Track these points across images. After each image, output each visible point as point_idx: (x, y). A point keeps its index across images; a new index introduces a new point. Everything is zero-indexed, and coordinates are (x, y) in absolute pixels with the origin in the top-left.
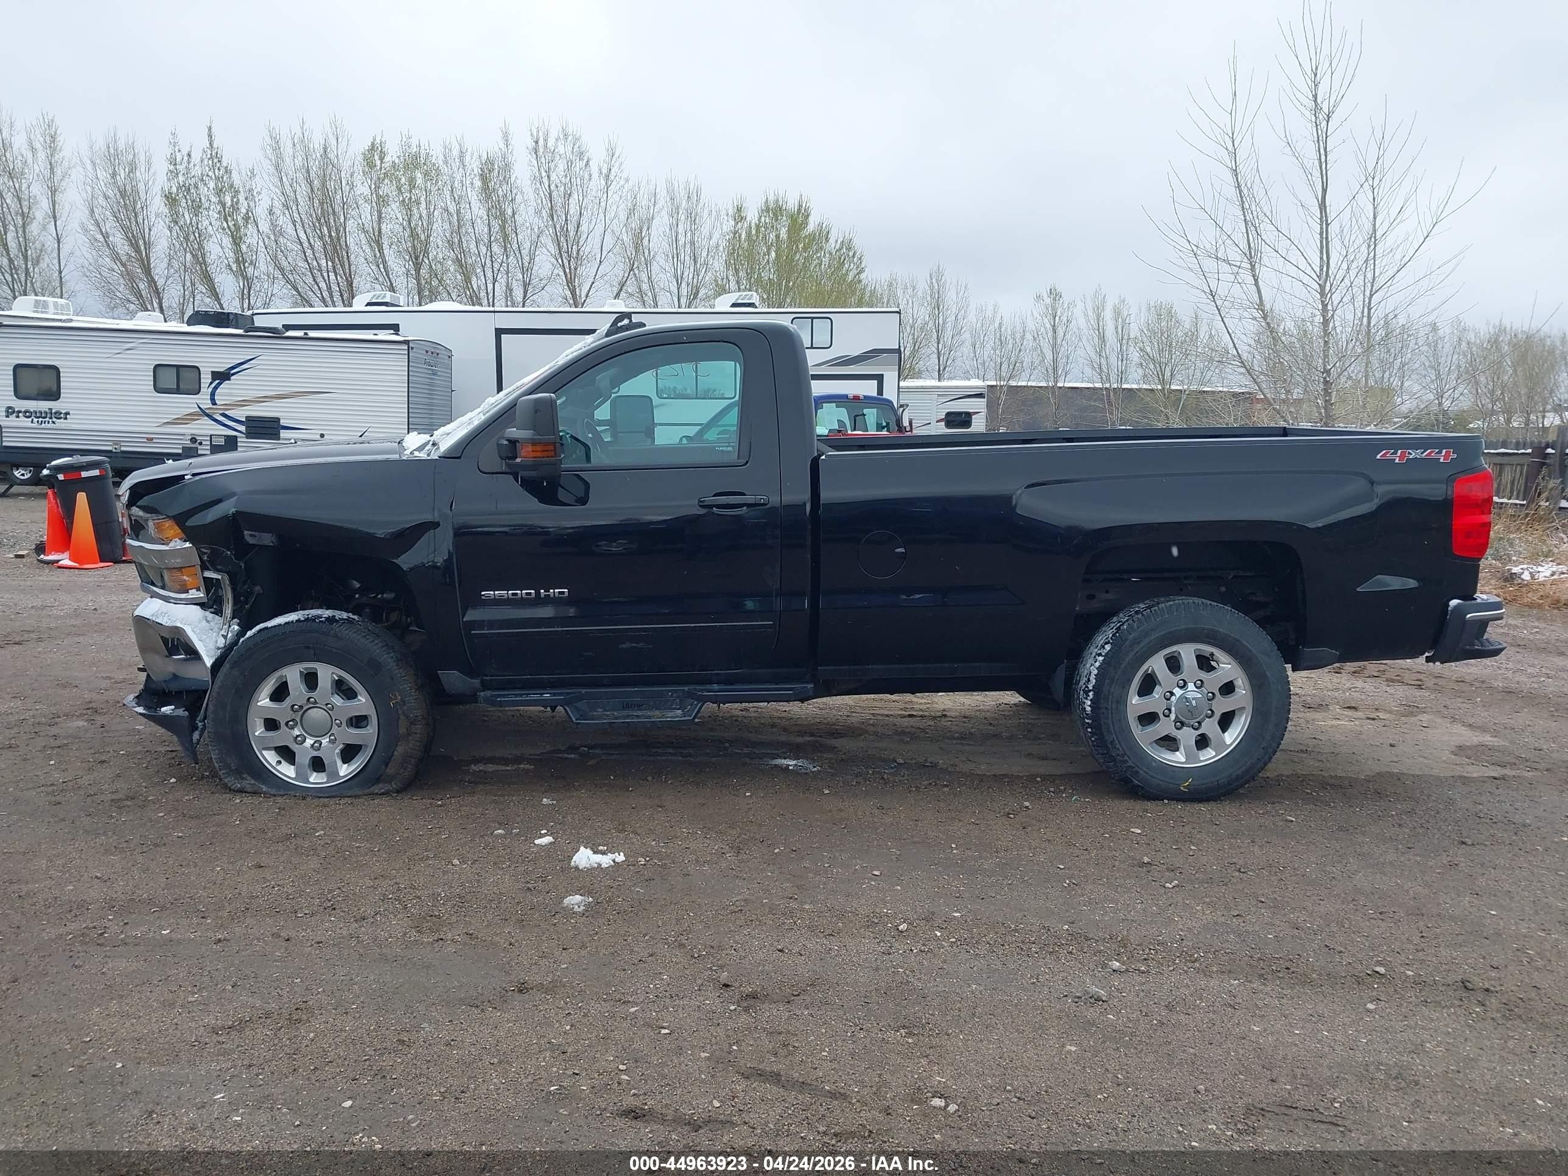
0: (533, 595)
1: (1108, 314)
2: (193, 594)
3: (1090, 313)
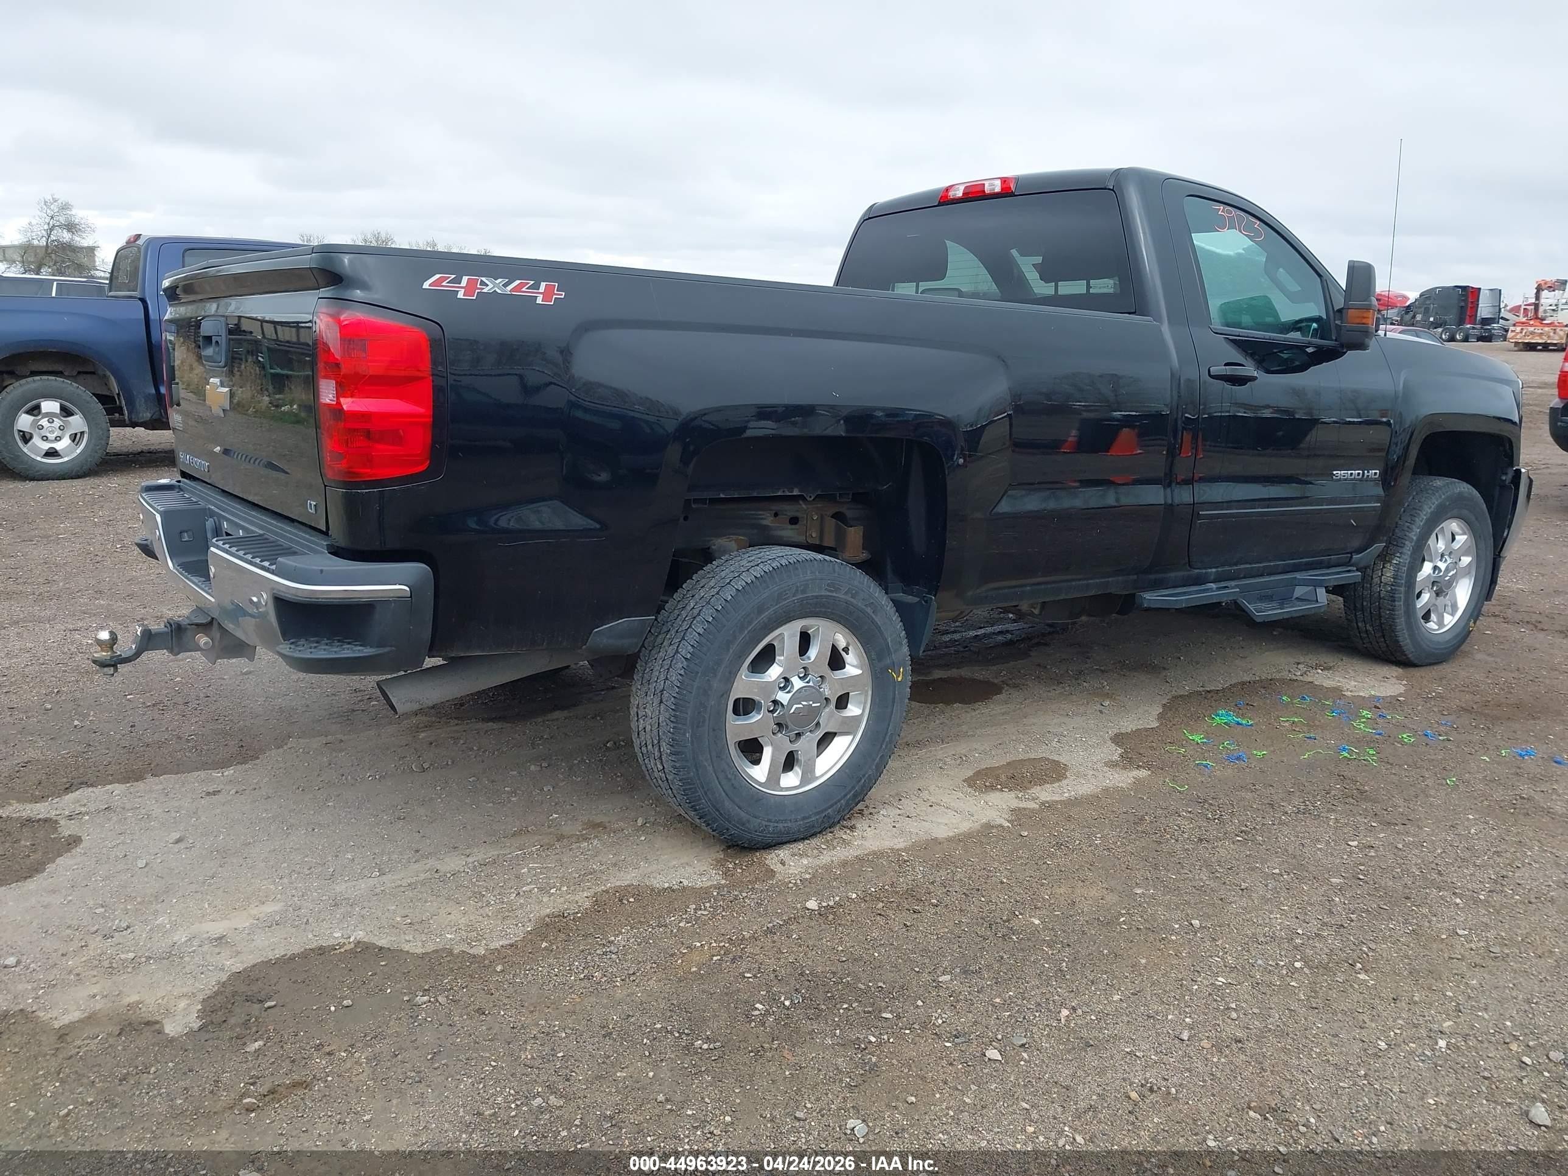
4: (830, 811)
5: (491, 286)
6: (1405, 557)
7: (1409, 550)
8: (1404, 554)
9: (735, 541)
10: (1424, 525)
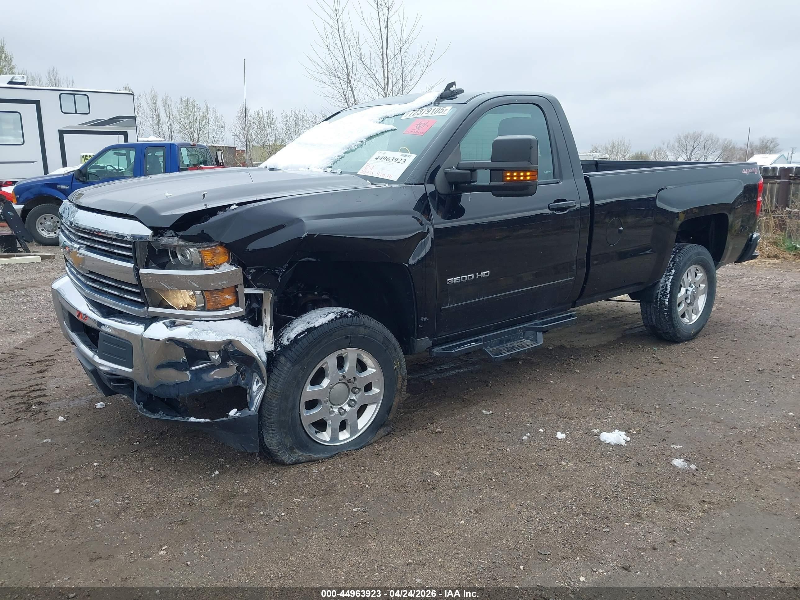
0: (473, 277)
1: (160, 103)
2: (234, 310)
3: (150, 102)
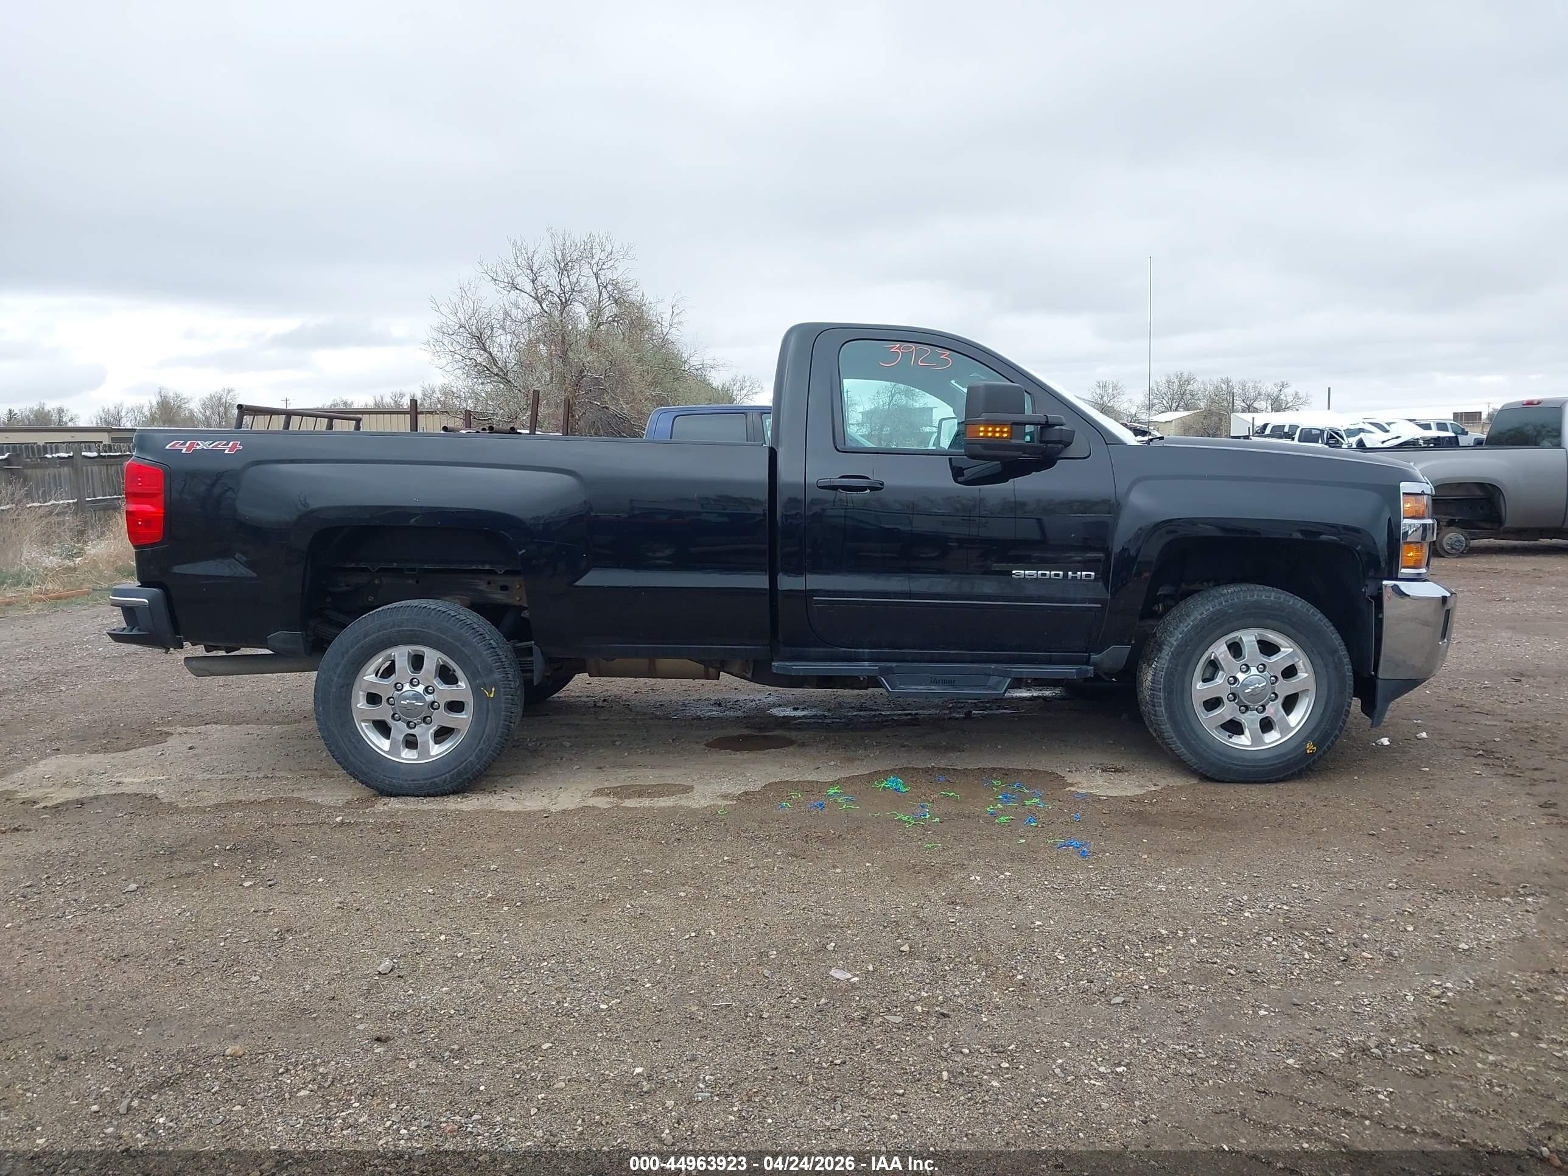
4: (436, 779)
5: (201, 445)
6: (1164, 662)
7: (1168, 655)
8: (1162, 658)
9: (459, 599)
10: (1189, 631)
